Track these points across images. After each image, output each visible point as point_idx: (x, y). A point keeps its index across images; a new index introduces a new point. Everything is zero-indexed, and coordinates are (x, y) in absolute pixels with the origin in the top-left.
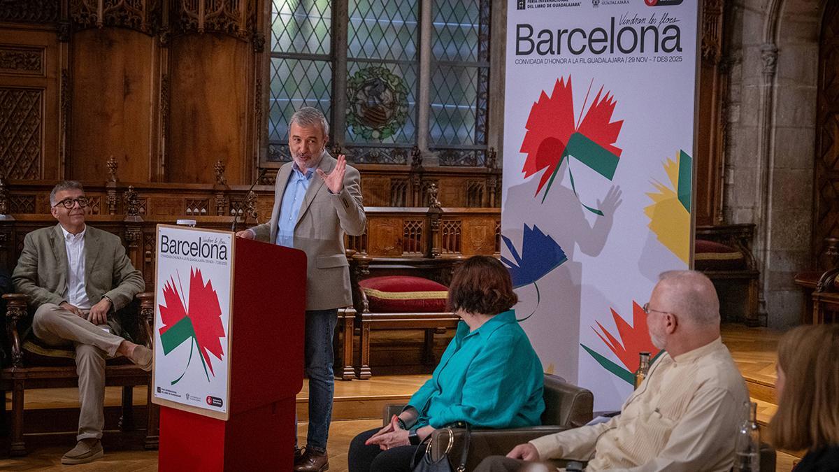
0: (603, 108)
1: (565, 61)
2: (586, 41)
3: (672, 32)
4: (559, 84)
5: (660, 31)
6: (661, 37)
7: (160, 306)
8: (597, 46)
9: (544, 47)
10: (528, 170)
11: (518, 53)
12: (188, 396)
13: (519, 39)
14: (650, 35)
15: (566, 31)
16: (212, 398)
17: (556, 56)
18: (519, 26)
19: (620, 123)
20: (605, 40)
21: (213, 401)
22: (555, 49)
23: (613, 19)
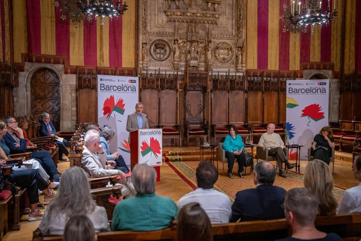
0: (121, 102)
1: (112, 92)
2: (117, 88)
3: (134, 88)
4: (111, 97)
5: (132, 87)
6: (132, 89)
7: (141, 147)
8: (119, 89)
9: (107, 89)
10: (105, 114)
11: (101, 90)
12: (151, 164)
13: (101, 87)
14: (130, 88)
15: (112, 86)
16: (158, 162)
17: (110, 91)
18: (101, 84)
19: (124, 104)
20: (121, 88)
21: (158, 163)
22: (110, 89)
23: (122, 84)
